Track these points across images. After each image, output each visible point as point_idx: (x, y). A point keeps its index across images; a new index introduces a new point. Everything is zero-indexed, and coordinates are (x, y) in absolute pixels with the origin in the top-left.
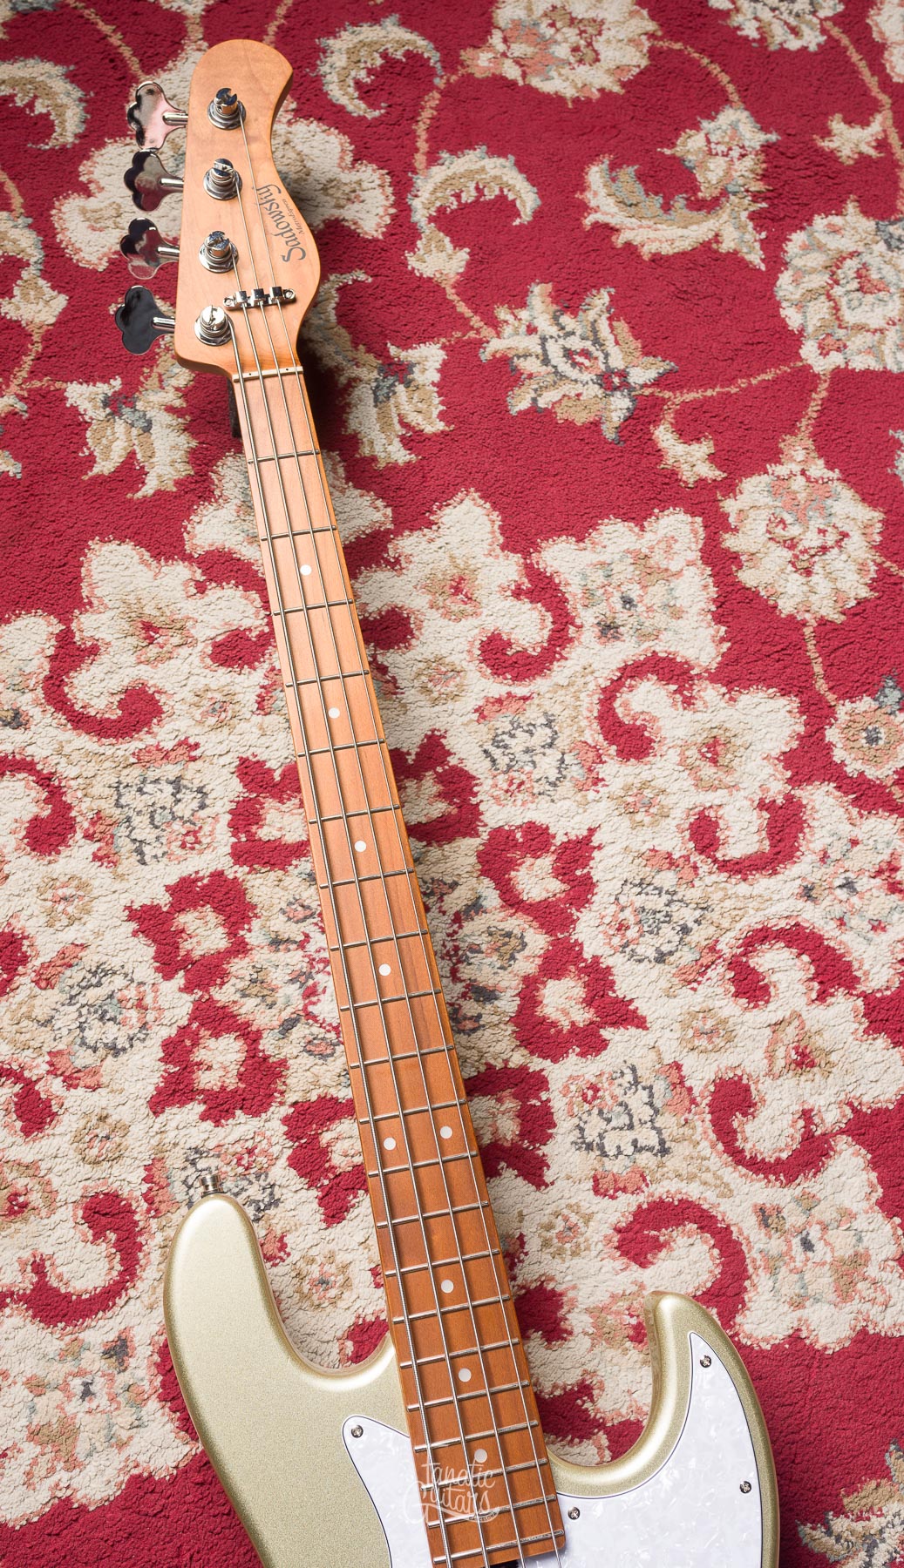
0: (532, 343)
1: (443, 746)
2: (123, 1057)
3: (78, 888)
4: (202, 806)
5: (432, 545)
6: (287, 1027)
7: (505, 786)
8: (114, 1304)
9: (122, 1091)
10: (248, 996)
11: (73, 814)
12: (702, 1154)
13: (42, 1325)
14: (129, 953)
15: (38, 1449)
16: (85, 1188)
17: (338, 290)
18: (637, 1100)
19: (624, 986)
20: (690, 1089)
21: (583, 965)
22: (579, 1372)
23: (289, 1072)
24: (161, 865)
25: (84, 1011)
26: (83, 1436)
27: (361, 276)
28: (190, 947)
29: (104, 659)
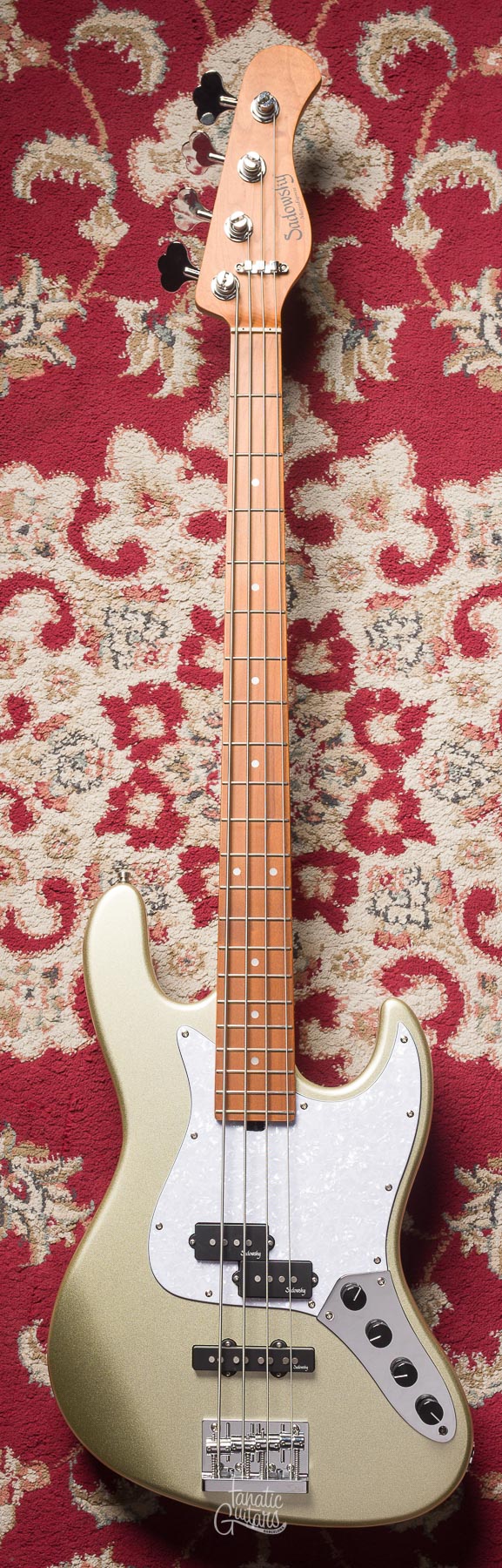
0: (473, 318)
1: (338, 623)
2: (83, 795)
3: (71, 676)
4: (163, 636)
5: (361, 470)
6: (193, 796)
7: (376, 660)
8: (54, 946)
9: (79, 815)
10: (171, 770)
11: (75, 625)
12: (453, 933)
13: (8, 949)
14: (98, 726)
16: (47, 872)
17: (333, 250)
18: (417, 891)
19: (426, 814)
20: (454, 890)
21: (401, 793)
22: (339, 1049)
23: (189, 826)
24: (128, 671)
25: (63, 759)
26: (23, 1019)
27: (354, 241)
28: (138, 731)
29: (113, 516)
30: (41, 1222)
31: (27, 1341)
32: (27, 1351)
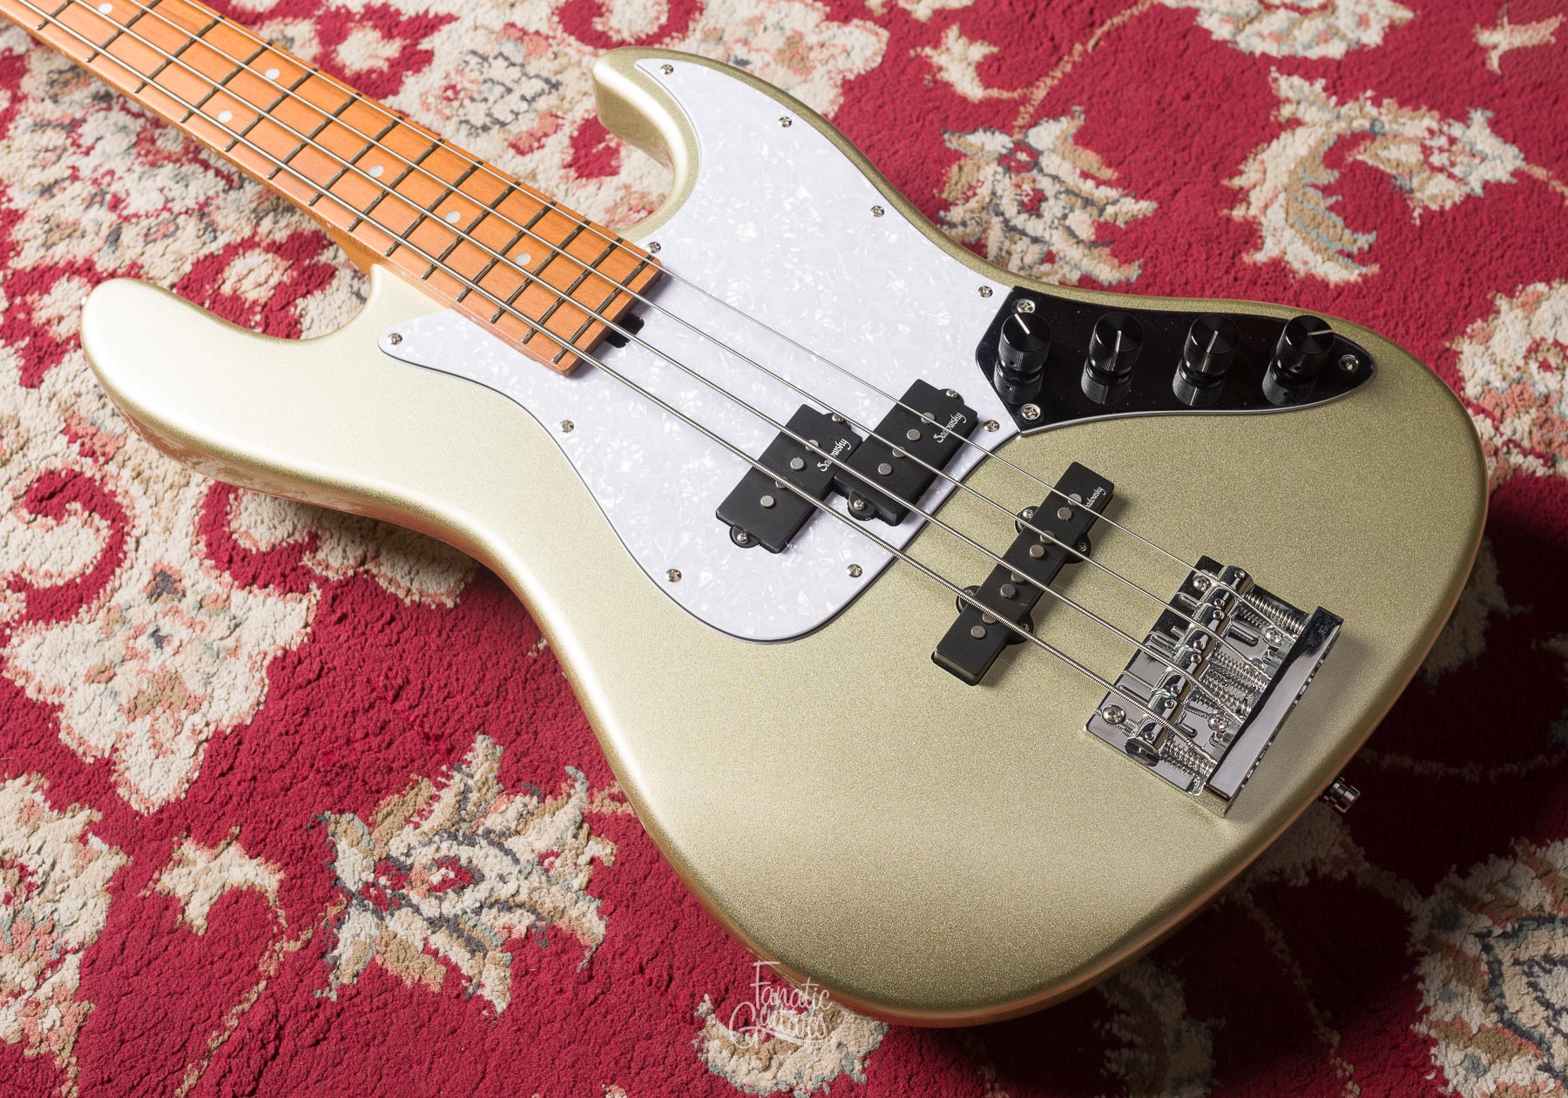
6: (114, 238)
8: (125, 553)
13: (62, 623)
15: (148, 719)
16: (13, 489)
18: (498, 69)
20: (537, 33)
21: (358, 17)
23: (146, 269)
30: (535, 877)
31: (726, 1053)
32: (744, 1068)
